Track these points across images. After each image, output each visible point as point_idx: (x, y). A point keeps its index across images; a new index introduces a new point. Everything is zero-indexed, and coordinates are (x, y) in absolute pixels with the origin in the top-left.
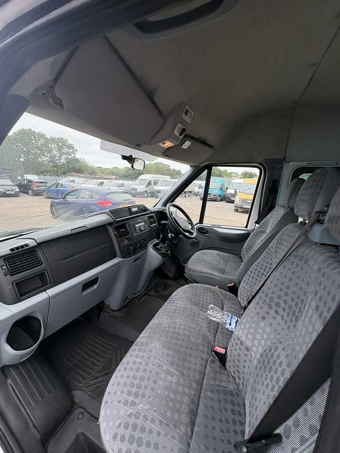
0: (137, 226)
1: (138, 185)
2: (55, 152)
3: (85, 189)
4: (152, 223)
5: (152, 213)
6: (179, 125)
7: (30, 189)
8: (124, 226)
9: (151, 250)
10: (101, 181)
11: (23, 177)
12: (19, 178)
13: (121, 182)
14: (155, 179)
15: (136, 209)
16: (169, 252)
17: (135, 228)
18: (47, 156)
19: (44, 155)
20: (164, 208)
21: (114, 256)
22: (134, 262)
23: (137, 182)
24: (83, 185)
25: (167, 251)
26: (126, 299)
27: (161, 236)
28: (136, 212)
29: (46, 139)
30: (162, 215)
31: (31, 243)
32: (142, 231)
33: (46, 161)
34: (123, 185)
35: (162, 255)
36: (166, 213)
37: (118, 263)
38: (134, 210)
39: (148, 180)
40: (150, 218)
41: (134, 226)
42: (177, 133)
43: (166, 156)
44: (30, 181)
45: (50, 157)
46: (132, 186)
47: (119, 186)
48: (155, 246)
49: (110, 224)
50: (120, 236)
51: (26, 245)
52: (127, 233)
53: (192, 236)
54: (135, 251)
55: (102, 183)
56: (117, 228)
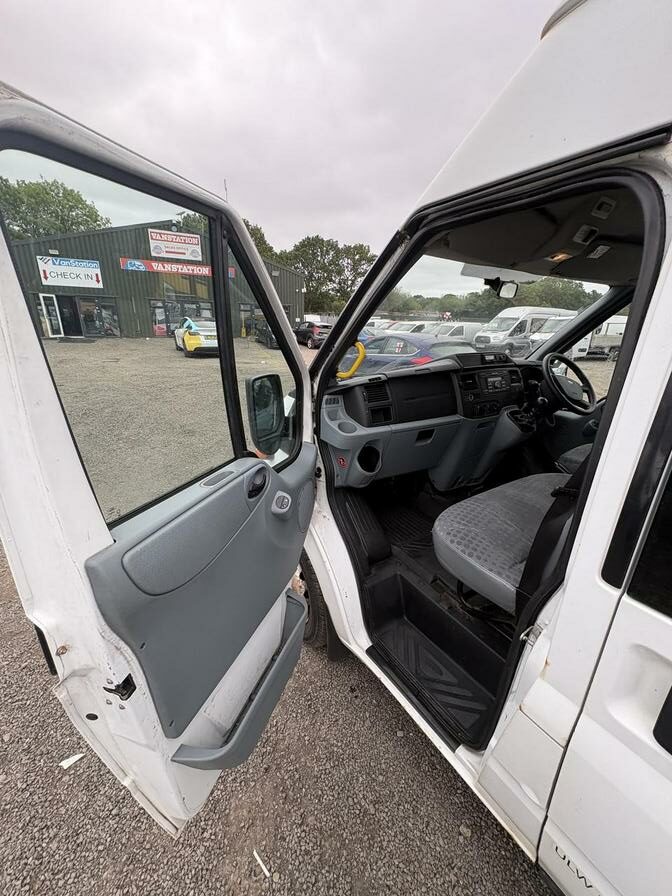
0: (489, 380)
1: (494, 331)
2: (347, 273)
3: (396, 338)
4: (513, 381)
5: (516, 366)
6: (585, 228)
7: (310, 337)
8: (472, 377)
9: (505, 418)
10: (418, 323)
11: (302, 318)
12: (298, 320)
13: (457, 324)
14: (535, 316)
15: (492, 358)
16: (534, 426)
17: (487, 382)
18: (334, 282)
19: (331, 280)
20: (539, 362)
21: (454, 412)
22: (478, 427)
23: (493, 324)
24: (387, 331)
25: (532, 423)
26: (456, 482)
27: (525, 404)
28: (492, 362)
29: (338, 251)
30: (532, 371)
31: (383, 377)
32: (497, 388)
33: (333, 290)
34: (459, 331)
35: (522, 427)
36: (541, 372)
37: (458, 421)
38: (488, 358)
39: (517, 319)
40: (512, 373)
41: (486, 379)
42: (578, 239)
43: (557, 273)
44: (311, 325)
45: (340, 283)
46: (479, 334)
47: (452, 334)
48: (512, 414)
49: (455, 371)
50: (465, 388)
51: (379, 378)
52: (474, 386)
53: (587, 411)
54: (481, 413)
55: (419, 328)
56: (464, 378)
